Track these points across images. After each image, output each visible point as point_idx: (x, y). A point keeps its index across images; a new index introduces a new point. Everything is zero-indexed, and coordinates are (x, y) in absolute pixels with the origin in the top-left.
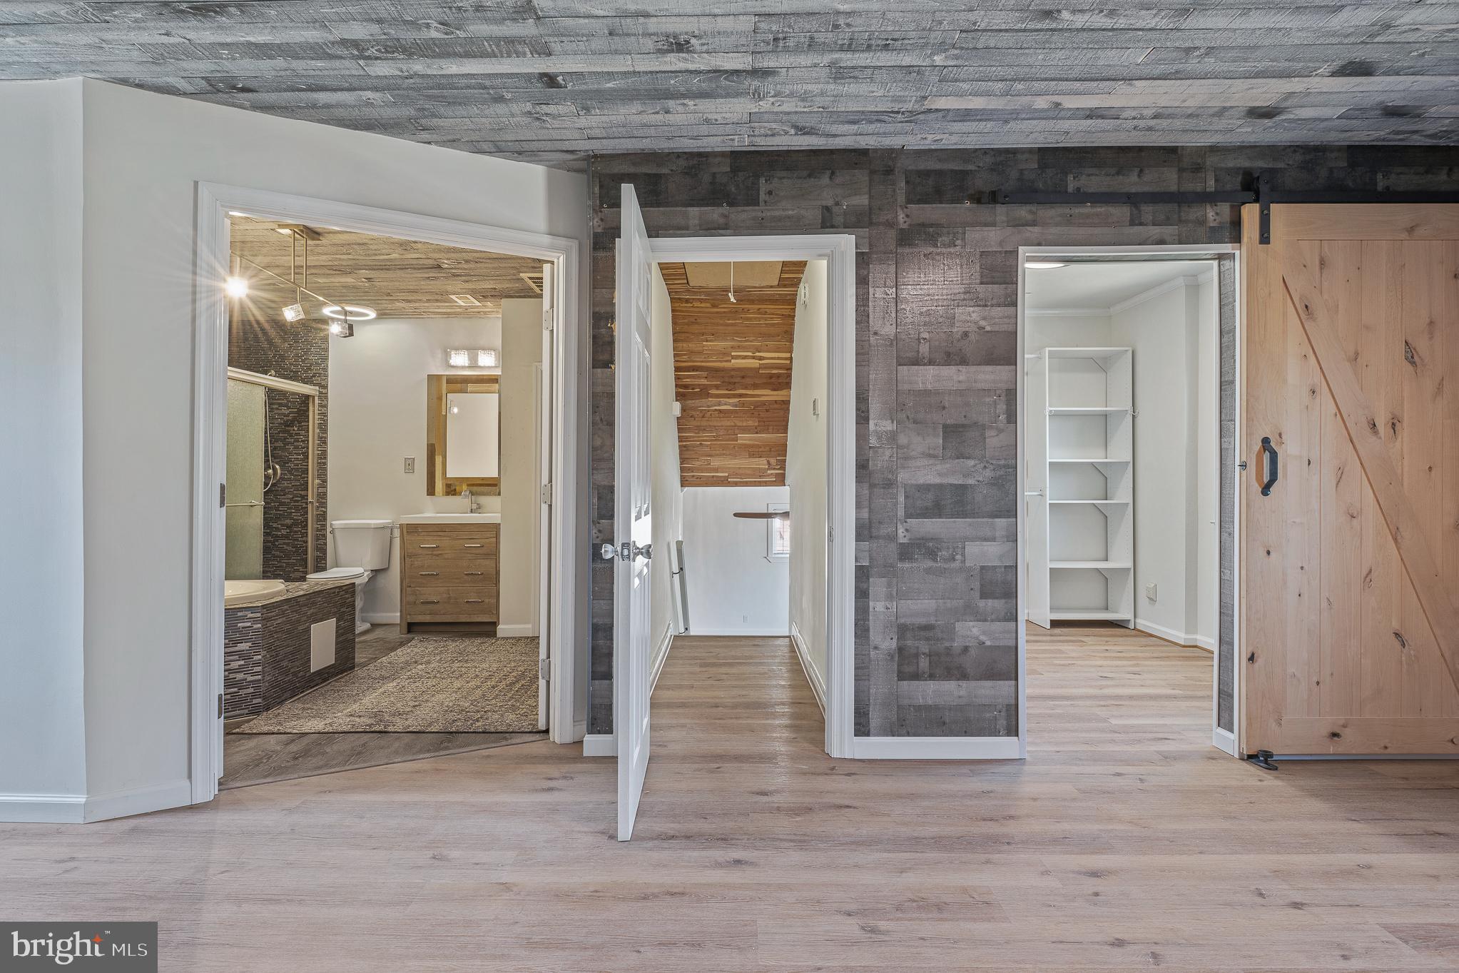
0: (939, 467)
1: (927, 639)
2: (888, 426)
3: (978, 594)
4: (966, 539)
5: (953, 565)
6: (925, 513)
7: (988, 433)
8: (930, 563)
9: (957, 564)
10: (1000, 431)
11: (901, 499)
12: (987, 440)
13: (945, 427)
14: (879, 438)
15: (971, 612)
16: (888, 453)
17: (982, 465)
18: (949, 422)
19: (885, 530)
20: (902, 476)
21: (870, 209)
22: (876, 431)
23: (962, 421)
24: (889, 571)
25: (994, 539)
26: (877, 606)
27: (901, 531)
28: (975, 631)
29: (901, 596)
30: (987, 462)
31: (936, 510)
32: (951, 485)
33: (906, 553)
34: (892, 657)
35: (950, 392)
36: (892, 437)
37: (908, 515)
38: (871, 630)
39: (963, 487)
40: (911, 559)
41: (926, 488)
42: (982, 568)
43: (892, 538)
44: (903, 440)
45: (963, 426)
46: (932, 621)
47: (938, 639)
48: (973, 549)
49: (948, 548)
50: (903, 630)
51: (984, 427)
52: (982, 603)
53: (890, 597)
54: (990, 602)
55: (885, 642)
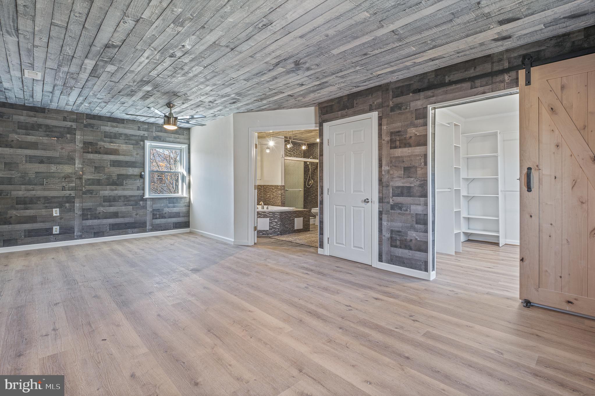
0: (402, 181)
1: (399, 235)
2: (387, 168)
3: (415, 223)
4: (411, 204)
5: (407, 212)
6: (398, 195)
7: (418, 169)
8: (400, 211)
9: (408, 212)
10: (422, 168)
11: (391, 191)
12: (418, 172)
13: (404, 168)
14: (385, 172)
15: (412, 228)
16: (387, 176)
17: (416, 180)
18: (405, 166)
19: (386, 200)
20: (391, 184)
21: (382, 102)
22: (384, 170)
23: (410, 165)
24: (387, 213)
25: (420, 205)
26: (385, 223)
27: (391, 200)
28: (414, 235)
29: (392, 221)
30: (418, 179)
31: (401, 195)
32: (406, 186)
33: (393, 207)
34: (389, 239)
35: (406, 157)
36: (388, 172)
37: (393, 196)
38: (383, 230)
39: (410, 187)
40: (394, 210)
41: (398, 187)
42: (416, 214)
43: (388, 203)
44: (391, 172)
45: (410, 167)
46: (401, 230)
47: (402, 236)
48: (413, 207)
49: (405, 207)
50: (392, 231)
51: (416, 167)
52: (416, 226)
53: (388, 221)
54: (419, 225)
55: (387, 235)
